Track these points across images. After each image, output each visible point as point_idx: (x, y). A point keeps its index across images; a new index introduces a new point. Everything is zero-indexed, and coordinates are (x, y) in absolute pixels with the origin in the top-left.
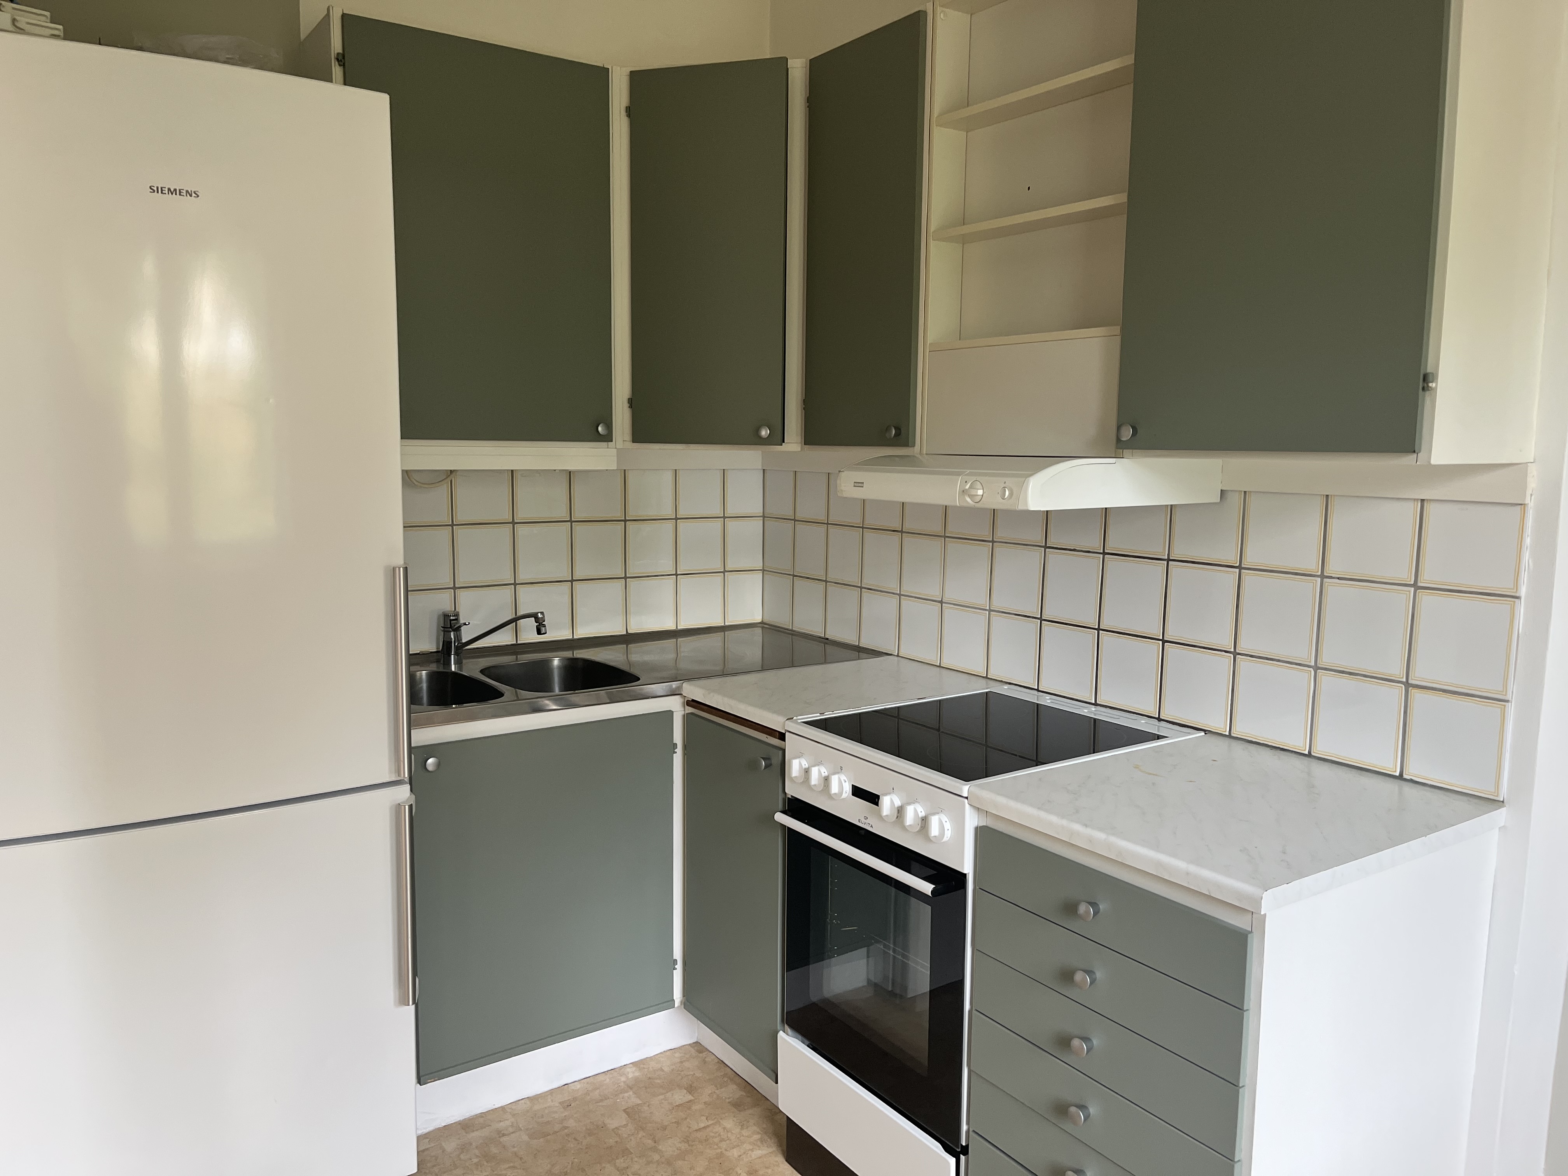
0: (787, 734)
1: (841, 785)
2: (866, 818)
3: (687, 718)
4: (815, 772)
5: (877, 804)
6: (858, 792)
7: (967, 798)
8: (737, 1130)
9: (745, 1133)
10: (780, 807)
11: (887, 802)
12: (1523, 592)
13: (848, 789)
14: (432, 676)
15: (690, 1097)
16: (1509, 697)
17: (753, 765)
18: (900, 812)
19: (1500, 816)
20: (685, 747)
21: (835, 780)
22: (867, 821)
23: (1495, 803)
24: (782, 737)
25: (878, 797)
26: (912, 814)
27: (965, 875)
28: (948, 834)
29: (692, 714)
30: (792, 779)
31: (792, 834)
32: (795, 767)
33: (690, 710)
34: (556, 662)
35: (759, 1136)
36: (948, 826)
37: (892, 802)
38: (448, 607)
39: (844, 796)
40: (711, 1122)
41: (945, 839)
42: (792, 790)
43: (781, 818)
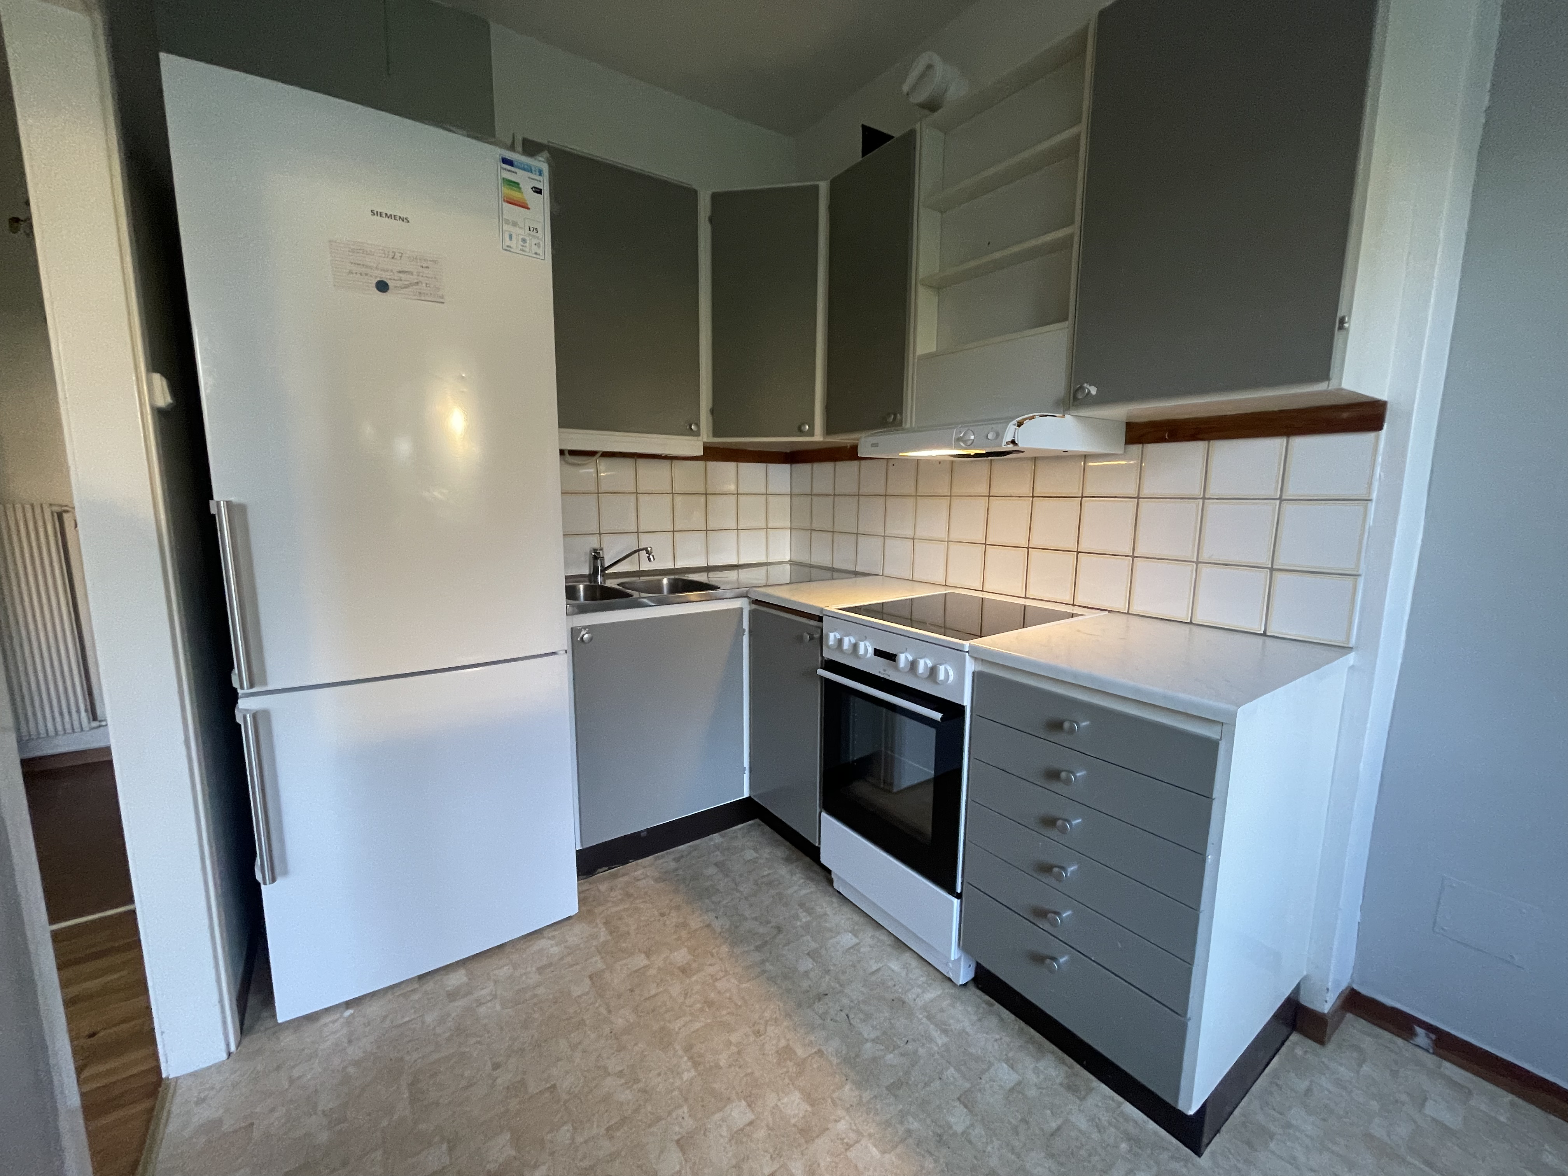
0: (825, 617)
1: (866, 648)
2: (885, 670)
3: (752, 613)
4: (846, 640)
5: (894, 661)
6: (878, 653)
7: (968, 652)
8: (788, 876)
9: (795, 878)
10: (820, 666)
11: (903, 659)
12: (1374, 496)
13: (871, 651)
14: (586, 588)
15: (755, 855)
16: (1360, 572)
17: (800, 639)
18: (913, 665)
19: (1351, 658)
20: (750, 631)
21: (862, 645)
22: (886, 672)
23: (1345, 649)
24: (820, 619)
25: (895, 655)
26: (923, 665)
27: (963, 707)
28: (951, 678)
29: (755, 609)
30: (828, 647)
31: (827, 682)
32: (832, 638)
33: (754, 606)
34: (665, 581)
35: (802, 881)
36: (951, 673)
37: (906, 657)
38: (596, 545)
39: (869, 655)
40: (771, 871)
41: (949, 682)
42: (827, 655)
43: (821, 672)
